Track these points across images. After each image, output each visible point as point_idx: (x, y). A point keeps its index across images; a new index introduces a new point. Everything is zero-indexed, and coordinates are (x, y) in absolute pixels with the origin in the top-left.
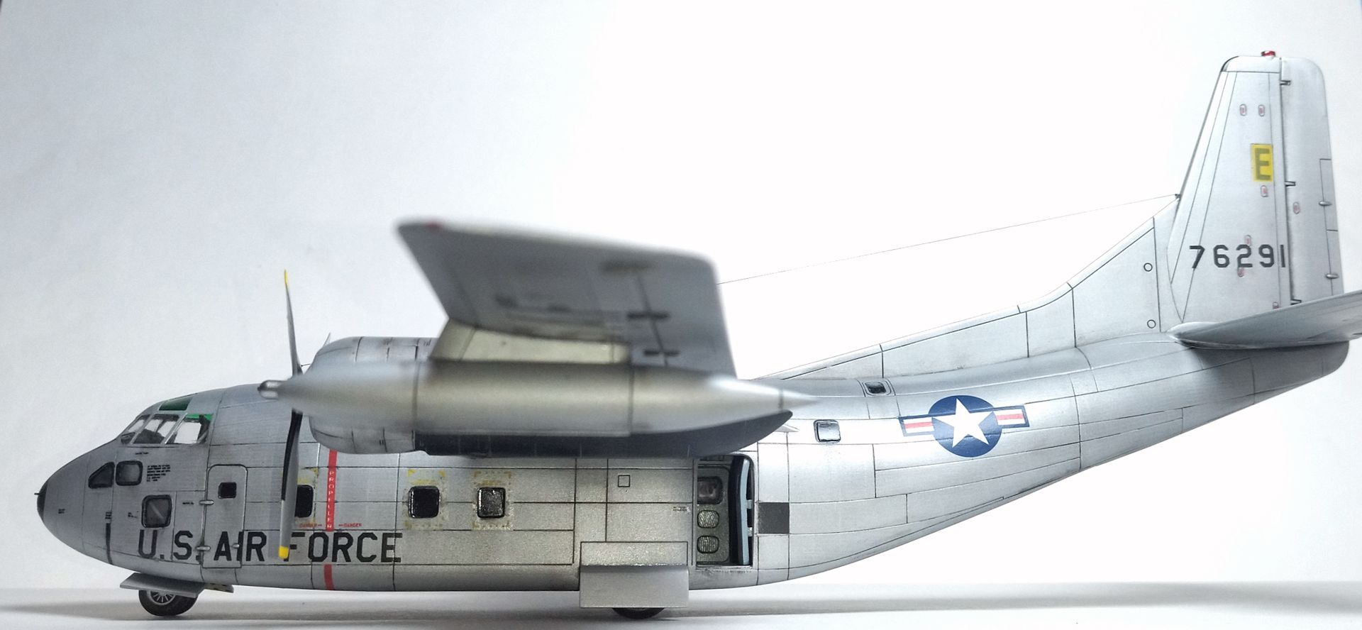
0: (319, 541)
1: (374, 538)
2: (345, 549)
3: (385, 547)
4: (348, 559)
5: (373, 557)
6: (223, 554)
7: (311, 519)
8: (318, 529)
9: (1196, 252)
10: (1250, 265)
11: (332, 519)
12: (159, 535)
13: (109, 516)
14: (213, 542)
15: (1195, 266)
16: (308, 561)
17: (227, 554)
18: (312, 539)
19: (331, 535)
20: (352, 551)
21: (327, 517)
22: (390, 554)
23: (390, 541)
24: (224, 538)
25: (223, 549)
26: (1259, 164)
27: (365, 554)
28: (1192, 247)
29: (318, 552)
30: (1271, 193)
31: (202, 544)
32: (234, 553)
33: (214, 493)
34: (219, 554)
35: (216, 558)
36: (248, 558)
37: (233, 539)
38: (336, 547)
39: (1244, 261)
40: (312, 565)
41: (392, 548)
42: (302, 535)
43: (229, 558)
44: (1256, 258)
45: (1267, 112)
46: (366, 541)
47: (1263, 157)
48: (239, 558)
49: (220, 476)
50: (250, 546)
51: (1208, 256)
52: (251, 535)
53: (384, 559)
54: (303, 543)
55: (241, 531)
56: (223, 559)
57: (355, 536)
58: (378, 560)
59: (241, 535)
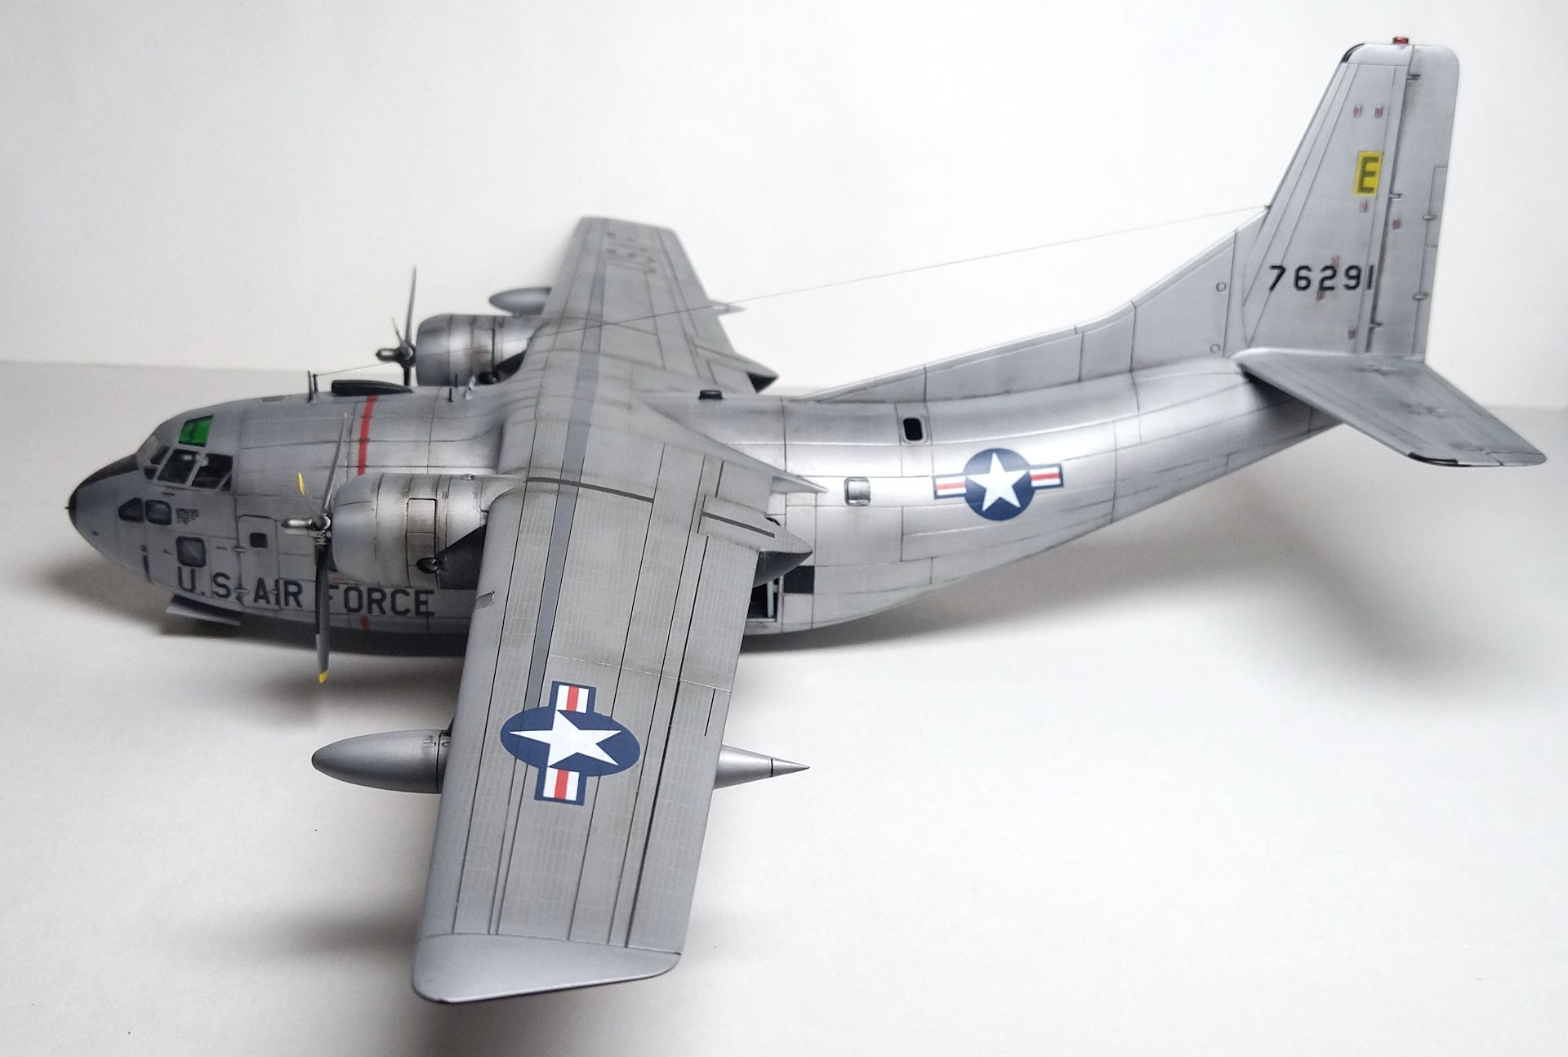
0: (353, 594)
1: (407, 594)
2: (379, 602)
3: (418, 603)
4: (383, 611)
5: (407, 611)
6: (263, 597)
8: (349, 583)
9: (1276, 272)
10: (1332, 288)
12: (197, 574)
13: (144, 549)
14: (250, 586)
15: (1273, 287)
16: (345, 610)
17: (265, 597)
18: (346, 591)
19: (364, 590)
20: (387, 604)
22: (423, 608)
23: (423, 597)
24: (261, 584)
25: (262, 593)
26: (1365, 174)
27: (400, 608)
28: (1274, 267)
29: (354, 604)
30: (1371, 207)
31: (240, 587)
32: (272, 599)
33: (245, 542)
34: (257, 598)
35: (256, 600)
36: (287, 603)
37: (270, 584)
38: (371, 601)
39: (1327, 283)
40: (348, 614)
41: (425, 603)
42: (337, 588)
43: (268, 602)
44: (1341, 280)
45: (1385, 113)
46: (400, 598)
47: (1370, 167)
48: (278, 602)
49: (249, 527)
50: (287, 594)
51: (1289, 277)
52: (288, 583)
53: (418, 613)
54: (339, 594)
55: (277, 578)
56: (262, 602)
57: (388, 591)
58: (412, 613)
59: (277, 582)
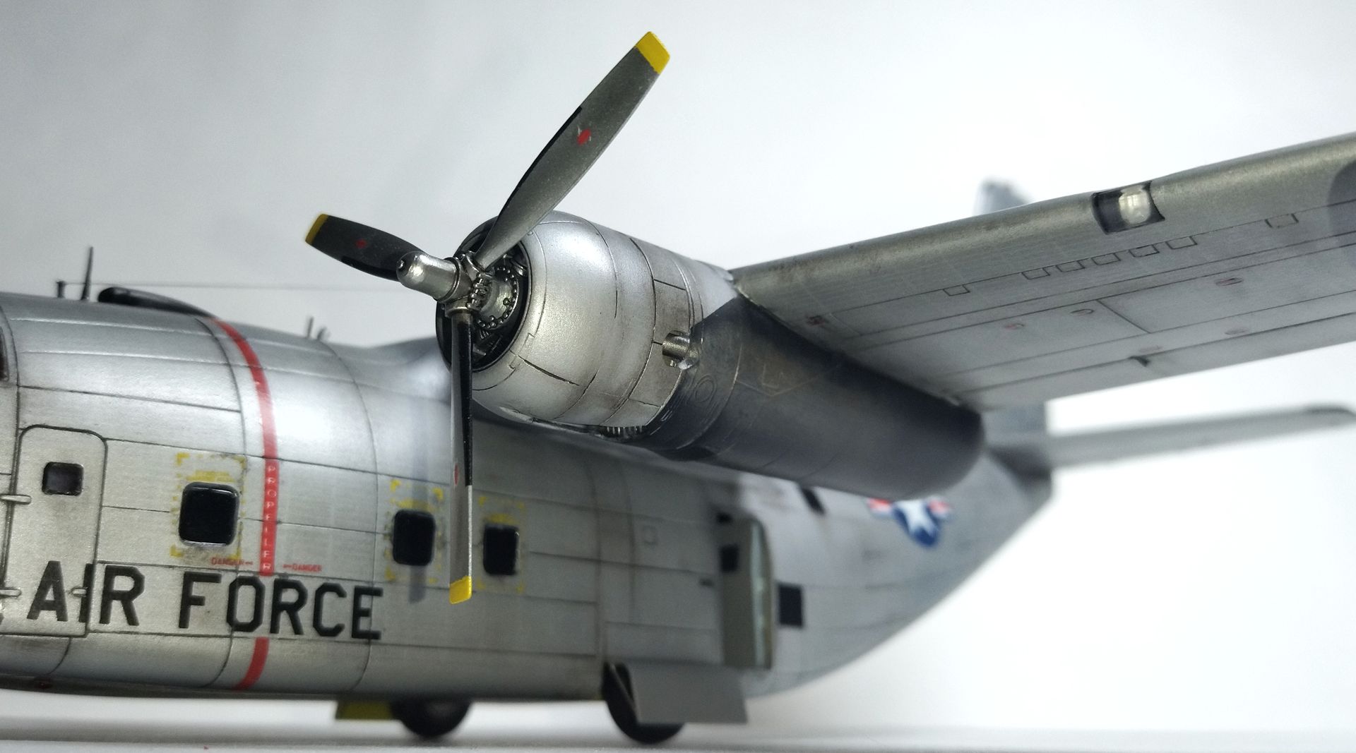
0: (246, 594)
1: (340, 593)
2: (293, 609)
3: (358, 613)
4: (297, 629)
5: (339, 628)
6: (49, 606)
7: (231, 550)
8: (247, 570)
11: (272, 553)
14: (26, 578)
16: (224, 629)
17: (59, 608)
18: (233, 588)
19: (268, 583)
20: (305, 615)
21: (263, 549)
22: (364, 624)
23: (365, 602)
24: (52, 574)
25: (50, 596)
27: (327, 622)
29: (244, 613)
32: (75, 607)
33: (30, 481)
34: (39, 605)
35: (32, 615)
36: (104, 618)
37: (72, 578)
38: (277, 605)
40: (231, 637)
41: (367, 613)
42: (214, 579)
43: (62, 616)
46: (328, 597)
48: (84, 616)
49: (45, 449)
50: (108, 595)
52: (111, 571)
53: (356, 634)
54: (215, 595)
55: (90, 562)
56: (48, 618)
57: (310, 587)
58: (345, 634)
59: (89, 570)
